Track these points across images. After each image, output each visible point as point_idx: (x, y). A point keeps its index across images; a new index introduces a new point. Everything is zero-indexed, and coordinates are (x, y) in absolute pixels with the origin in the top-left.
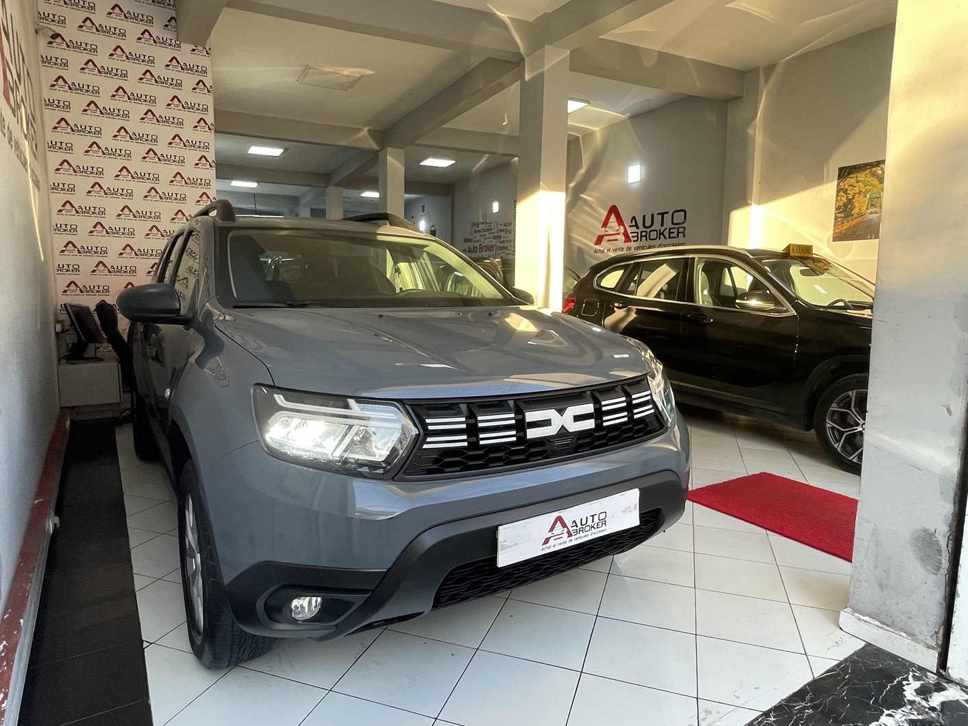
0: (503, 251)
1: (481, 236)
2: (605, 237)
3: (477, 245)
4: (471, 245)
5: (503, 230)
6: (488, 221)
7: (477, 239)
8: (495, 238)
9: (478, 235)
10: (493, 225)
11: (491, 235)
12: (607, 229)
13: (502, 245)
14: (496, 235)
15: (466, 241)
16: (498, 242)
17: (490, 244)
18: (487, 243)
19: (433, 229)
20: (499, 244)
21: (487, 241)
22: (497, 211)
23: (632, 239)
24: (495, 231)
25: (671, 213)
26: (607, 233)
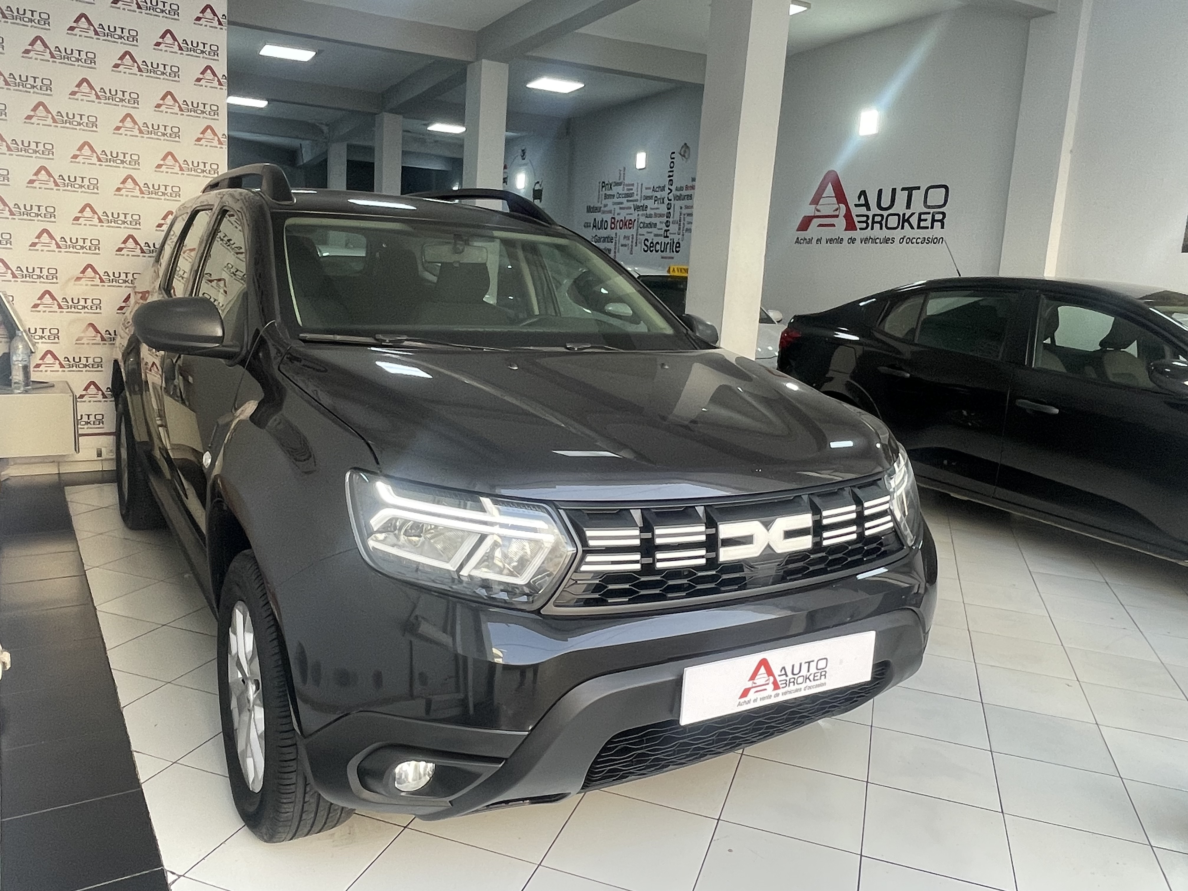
0: (649, 230)
1: (615, 204)
2: (815, 220)
3: (608, 217)
4: (599, 216)
5: (650, 198)
6: (626, 182)
7: (606, 209)
8: (637, 208)
9: (609, 202)
10: (635, 188)
11: (631, 204)
12: (818, 207)
13: (648, 221)
14: (639, 204)
15: (590, 210)
16: (642, 215)
17: (628, 218)
18: (623, 215)
19: (537, 187)
20: (642, 219)
21: (624, 213)
22: (643, 166)
23: (859, 226)
24: (638, 198)
25: (923, 191)
26: (818, 214)
